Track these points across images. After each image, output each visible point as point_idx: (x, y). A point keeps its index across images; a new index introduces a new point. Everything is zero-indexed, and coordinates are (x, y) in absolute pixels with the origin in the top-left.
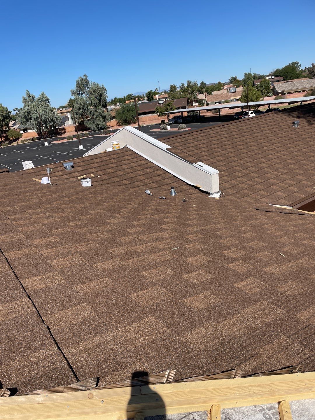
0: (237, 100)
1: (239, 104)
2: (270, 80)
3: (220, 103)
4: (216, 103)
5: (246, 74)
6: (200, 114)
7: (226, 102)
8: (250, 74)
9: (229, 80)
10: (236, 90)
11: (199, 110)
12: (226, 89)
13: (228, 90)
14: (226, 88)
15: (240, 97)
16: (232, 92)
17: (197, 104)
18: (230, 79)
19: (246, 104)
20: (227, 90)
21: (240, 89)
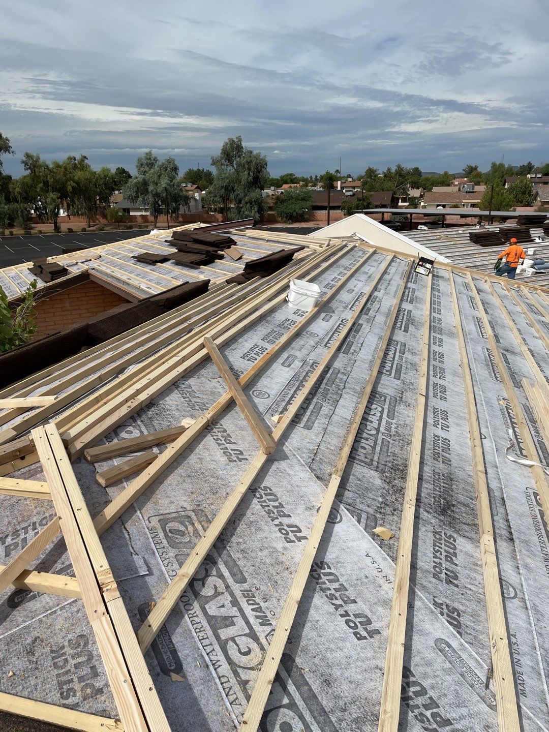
0: (473, 206)
1: (477, 211)
2: (533, 180)
3: (444, 206)
4: (438, 206)
5: (494, 165)
6: (411, 220)
7: (456, 206)
8: (501, 165)
9: (464, 170)
10: (473, 189)
11: (411, 214)
12: (456, 185)
13: (461, 187)
14: (457, 183)
15: (479, 201)
16: (466, 192)
17: (406, 204)
18: (465, 168)
19: (487, 213)
20: (458, 187)
21: (481, 188)
